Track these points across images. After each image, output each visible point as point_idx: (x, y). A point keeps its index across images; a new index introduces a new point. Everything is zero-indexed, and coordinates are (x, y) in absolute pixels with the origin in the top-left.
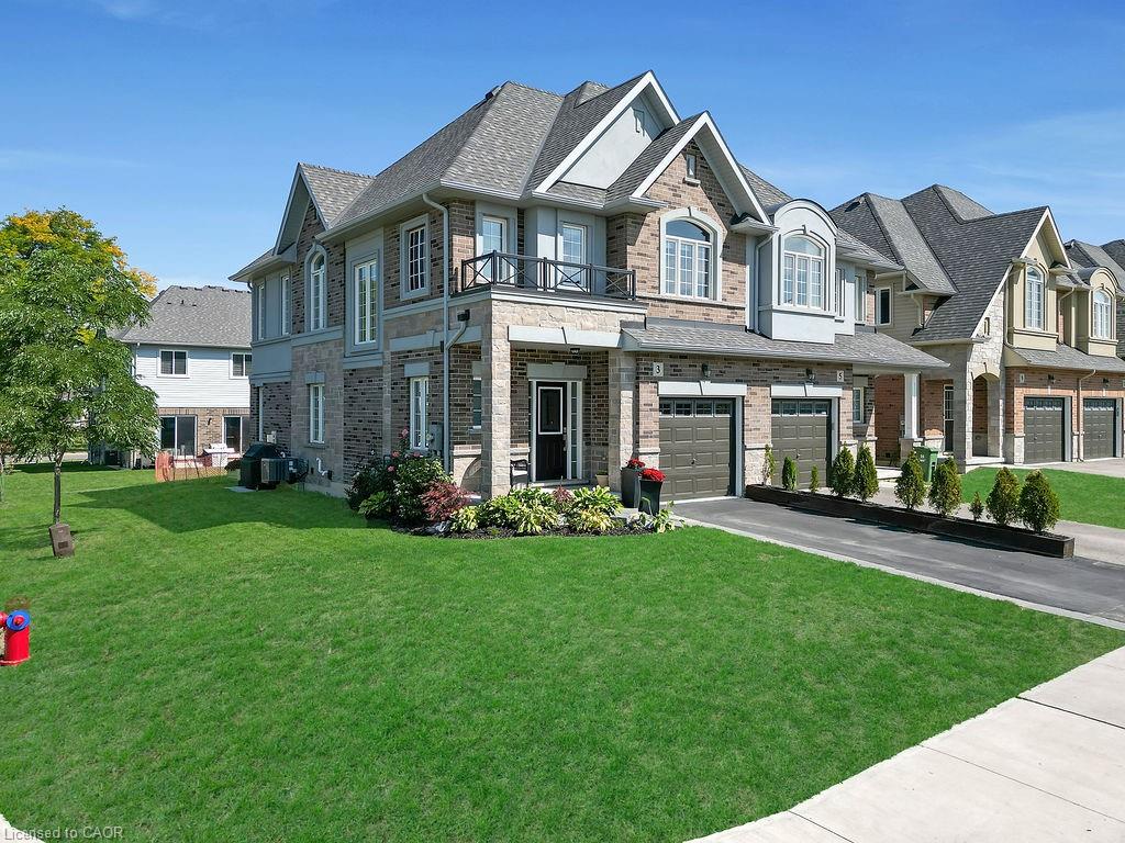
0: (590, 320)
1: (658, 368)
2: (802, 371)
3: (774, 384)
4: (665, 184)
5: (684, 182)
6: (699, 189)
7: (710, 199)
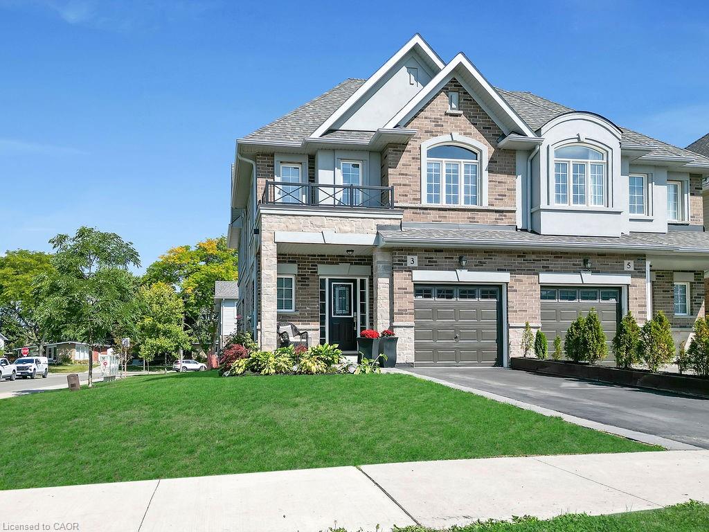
0: (347, 225)
1: (412, 260)
2: (579, 261)
3: (542, 272)
4: (426, 118)
5: (446, 114)
6: (463, 117)
7: (474, 124)
